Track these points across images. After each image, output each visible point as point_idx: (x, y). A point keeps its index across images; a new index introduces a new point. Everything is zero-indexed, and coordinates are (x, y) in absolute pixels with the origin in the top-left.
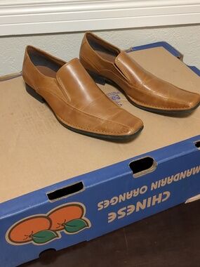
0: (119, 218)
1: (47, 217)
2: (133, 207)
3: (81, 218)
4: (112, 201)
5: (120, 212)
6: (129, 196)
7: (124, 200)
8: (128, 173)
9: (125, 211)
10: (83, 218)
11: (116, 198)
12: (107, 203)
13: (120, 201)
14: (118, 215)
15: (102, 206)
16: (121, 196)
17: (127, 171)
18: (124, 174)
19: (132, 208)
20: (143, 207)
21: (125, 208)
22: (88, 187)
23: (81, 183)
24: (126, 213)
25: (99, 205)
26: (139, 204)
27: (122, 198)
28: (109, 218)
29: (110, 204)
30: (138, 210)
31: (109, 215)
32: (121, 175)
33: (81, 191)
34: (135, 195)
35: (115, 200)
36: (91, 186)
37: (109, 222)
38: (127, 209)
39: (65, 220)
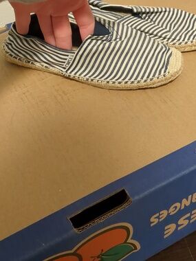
0: (179, 228)
1: (73, 254)
3: (125, 242)
4: (172, 209)
5: (181, 221)
6: (195, 198)
7: (188, 203)
9: (189, 218)
11: (177, 204)
12: (164, 213)
13: (183, 207)
14: (178, 226)
15: (156, 220)
16: (184, 200)
21: (188, 215)
22: (137, 198)
23: (123, 191)
24: (190, 220)
25: (152, 219)
28: (166, 232)
29: (168, 214)
31: (166, 228)
32: (187, 171)
35: (176, 207)
37: (165, 237)
38: (191, 215)
39: (102, 250)
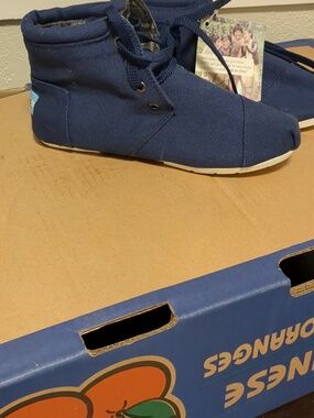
0: (250, 395)
1: (82, 396)
2: (280, 368)
3: (162, 397)
4: (238, 354)
5: (252, 382)
6: (275, 342)
7: (264, 352)
8: (278, 284)
9: (264, 379)
10: (169, 396)
11: (247, 347)
12: (226, 359)
13: (255, 356)
14: (248, 390)
15: (213, 368)
16: (258, 342)
17: (276, 280)
18: (272, 286)
19: (279, 373)
20: (303, 371)
21: (264, 373)
22: (185, 317)
24: (267, 383)
25: (207, 365)
26: (295, 362)
27: (260, 347)
28: (227, 397)
29: (233, 362)
30: (291, 376)
31: (229, 388)
32: (263, 290)
33: (167, 327)
34: (289, 342)
35: (244, 351)
36: (192, 315)
37: (227, 405)
38: (269, 374)
39: (126, 402)
